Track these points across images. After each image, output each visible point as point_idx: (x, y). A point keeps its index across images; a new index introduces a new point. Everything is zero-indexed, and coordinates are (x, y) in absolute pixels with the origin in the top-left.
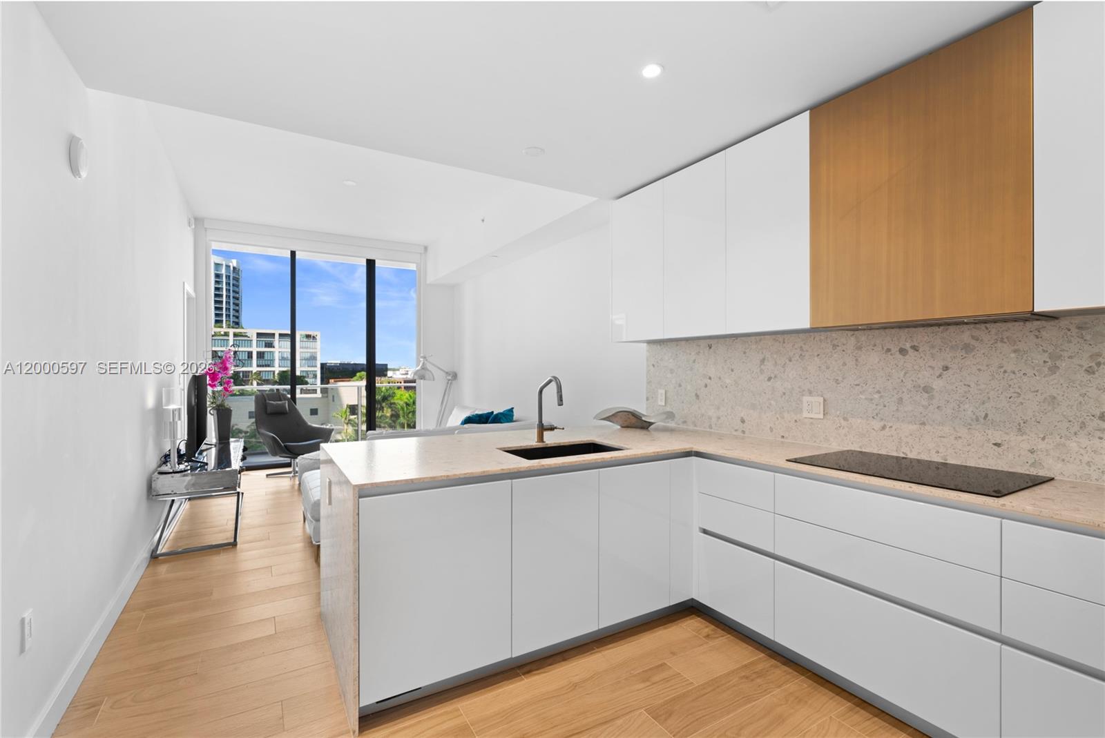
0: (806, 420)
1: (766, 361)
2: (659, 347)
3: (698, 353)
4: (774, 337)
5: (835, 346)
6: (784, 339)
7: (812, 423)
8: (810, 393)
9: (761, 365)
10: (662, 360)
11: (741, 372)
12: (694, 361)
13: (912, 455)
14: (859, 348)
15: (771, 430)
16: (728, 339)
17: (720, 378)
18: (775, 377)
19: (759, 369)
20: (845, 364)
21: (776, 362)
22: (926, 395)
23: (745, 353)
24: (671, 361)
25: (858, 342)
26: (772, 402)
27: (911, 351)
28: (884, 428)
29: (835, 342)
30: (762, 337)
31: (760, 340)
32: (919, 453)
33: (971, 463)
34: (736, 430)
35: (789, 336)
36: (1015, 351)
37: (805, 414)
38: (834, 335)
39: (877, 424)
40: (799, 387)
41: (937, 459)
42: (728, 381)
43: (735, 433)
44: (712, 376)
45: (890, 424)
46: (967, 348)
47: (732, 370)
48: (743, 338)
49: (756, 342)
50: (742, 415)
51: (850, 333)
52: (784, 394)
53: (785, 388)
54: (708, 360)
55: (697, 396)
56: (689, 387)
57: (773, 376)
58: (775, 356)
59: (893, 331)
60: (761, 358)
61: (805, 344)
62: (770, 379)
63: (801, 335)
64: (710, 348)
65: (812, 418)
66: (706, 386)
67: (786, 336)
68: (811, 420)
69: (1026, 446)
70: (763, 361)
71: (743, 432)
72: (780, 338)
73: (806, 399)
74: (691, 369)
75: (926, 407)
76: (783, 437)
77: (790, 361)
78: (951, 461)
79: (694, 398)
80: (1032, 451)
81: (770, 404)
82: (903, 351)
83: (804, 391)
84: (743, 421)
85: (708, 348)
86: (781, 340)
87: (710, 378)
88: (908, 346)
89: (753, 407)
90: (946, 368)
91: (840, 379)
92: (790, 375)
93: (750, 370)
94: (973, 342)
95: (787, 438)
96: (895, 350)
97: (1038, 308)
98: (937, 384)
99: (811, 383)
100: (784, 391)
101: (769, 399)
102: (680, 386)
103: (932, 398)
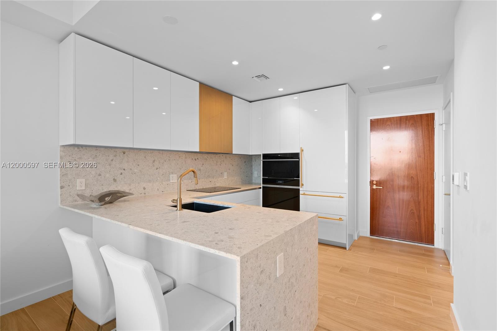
0: (171, 183)
1: (155, 162)
2: (76, 149)
3: (115, 156)
4: (159, 151)
5: (180, 157)
6: (163, 153)
7: (173, 184)
8: (172, 173)
9: (153, 163)
10: (80, 158)
11: (144, 166)
12: (112, 160)
13: (197, 188)
14: (186, 158)
15: (158, 189)
16: (135, 150)
17: (131, 169)
18: (159, 168)
19: (152, 165)
20: (182, 163)
21: (160, 162)
22: (200, 171)
23: (145, 157)
24: (90, 159)
25: (186, 156)
26: (159, 178)
27: (197, 160)
28: (192, 182)
29: (180, 155)
30: (154, 151)
31: (153, 152)
32: (199, 187)
33: (207, 187)
34: (141, 194)
35: (165, 152)
36: (212, 161)
37: (171, 181)
38: (179, 153)
39: (190, 181)
40: (169, 171)
41: (202, 188)
42: (136, 170)
43: (140, 195)
44: (126, 169)
45: (193, 180)
46: (206, 159)
47: (138, 165)
48: (144, 151)
49: (151, 153)
50: (144, 186)
51: (184, 153)
52: (163, 174)
53: (163, 172)
54: (123, 160)
55: (115, 180)
56: (107, 175)
57: (158, 167)
58: (159, 159)
59: (194, 154)
60: (153, 160)
61: (170, 155)
62: (157, 169)
63: (169, 152)
64: (124, 153)
65: (173, 182)
66: (121, 174)
67: (163, 151)
68: (173, 183)
69: (214, 181)
70: (154, 161)
71: (145, 194)
72: (161, 152)
73: (171, 176)
74: (110, 165)
75: (200, 175)
76: (163, 191)
77: (165, 161)
78: (204, 187)
79: (113, 181)
80: (215, 182)
81: (157, 179)
82: (195, 159)
83: (170, 173)
84: (144, 189)
85: (123, 153)
86: (162, 153)
87: (124, 170)
88: (196, 158)
89: (150, 181)
90: (203, 164)
91: (181, 168)
92: (165, 167)
93: (148, 165)
94: (207, 158)
95: (164, 192)
96: (194, 159)
97: (233, 153)
98: (202, 168)
99: (172, 170)
100: (163, 173)
101: (157, 177)
102: (100, 175)
103: (201, 172)
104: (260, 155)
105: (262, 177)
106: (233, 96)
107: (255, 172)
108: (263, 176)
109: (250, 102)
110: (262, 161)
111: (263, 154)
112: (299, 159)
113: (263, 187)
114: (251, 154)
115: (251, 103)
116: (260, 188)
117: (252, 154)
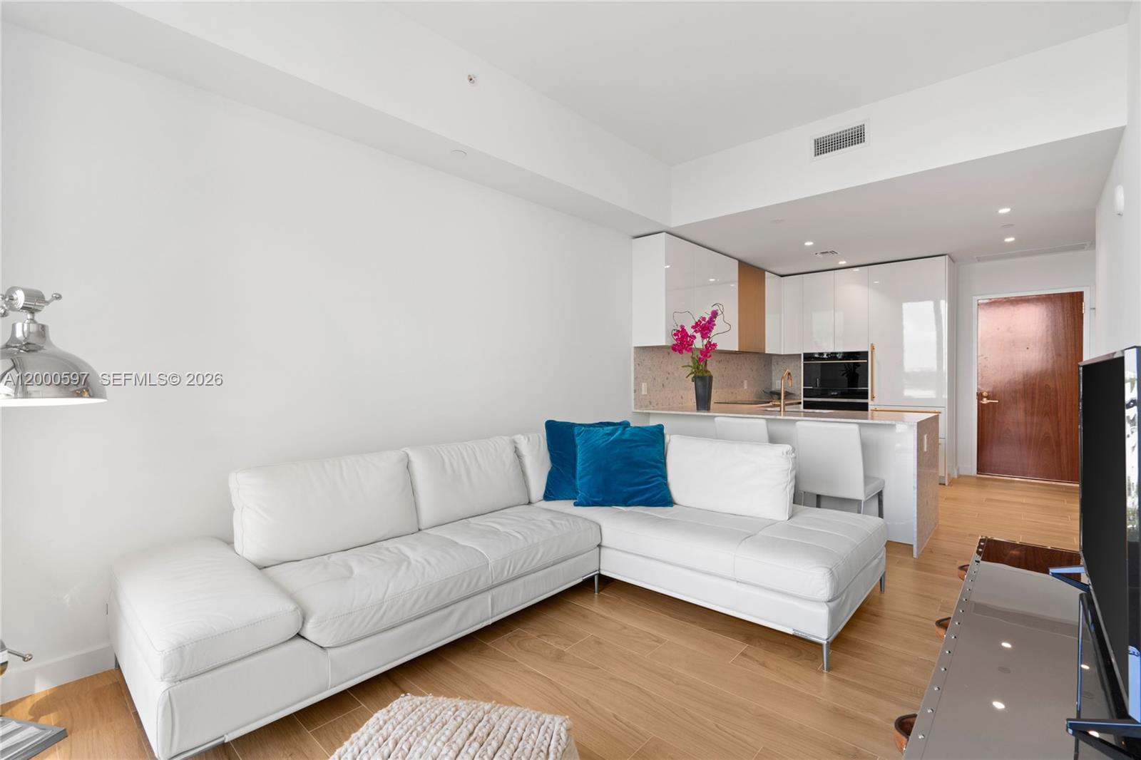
36: (734, 363)
46: (728, 361)
104: (800, 355)
105: (802, 387)
106: (766, 273)
107: (777, 382)
108: (804, 386)
109: (782, 276)
110: (802, 364)
111: (804, 354)
112: (867, 360)
113: (804, 401)
114: (782, 353)
115: (782, 278)
116: (800, 403)
117: (785, 353)
